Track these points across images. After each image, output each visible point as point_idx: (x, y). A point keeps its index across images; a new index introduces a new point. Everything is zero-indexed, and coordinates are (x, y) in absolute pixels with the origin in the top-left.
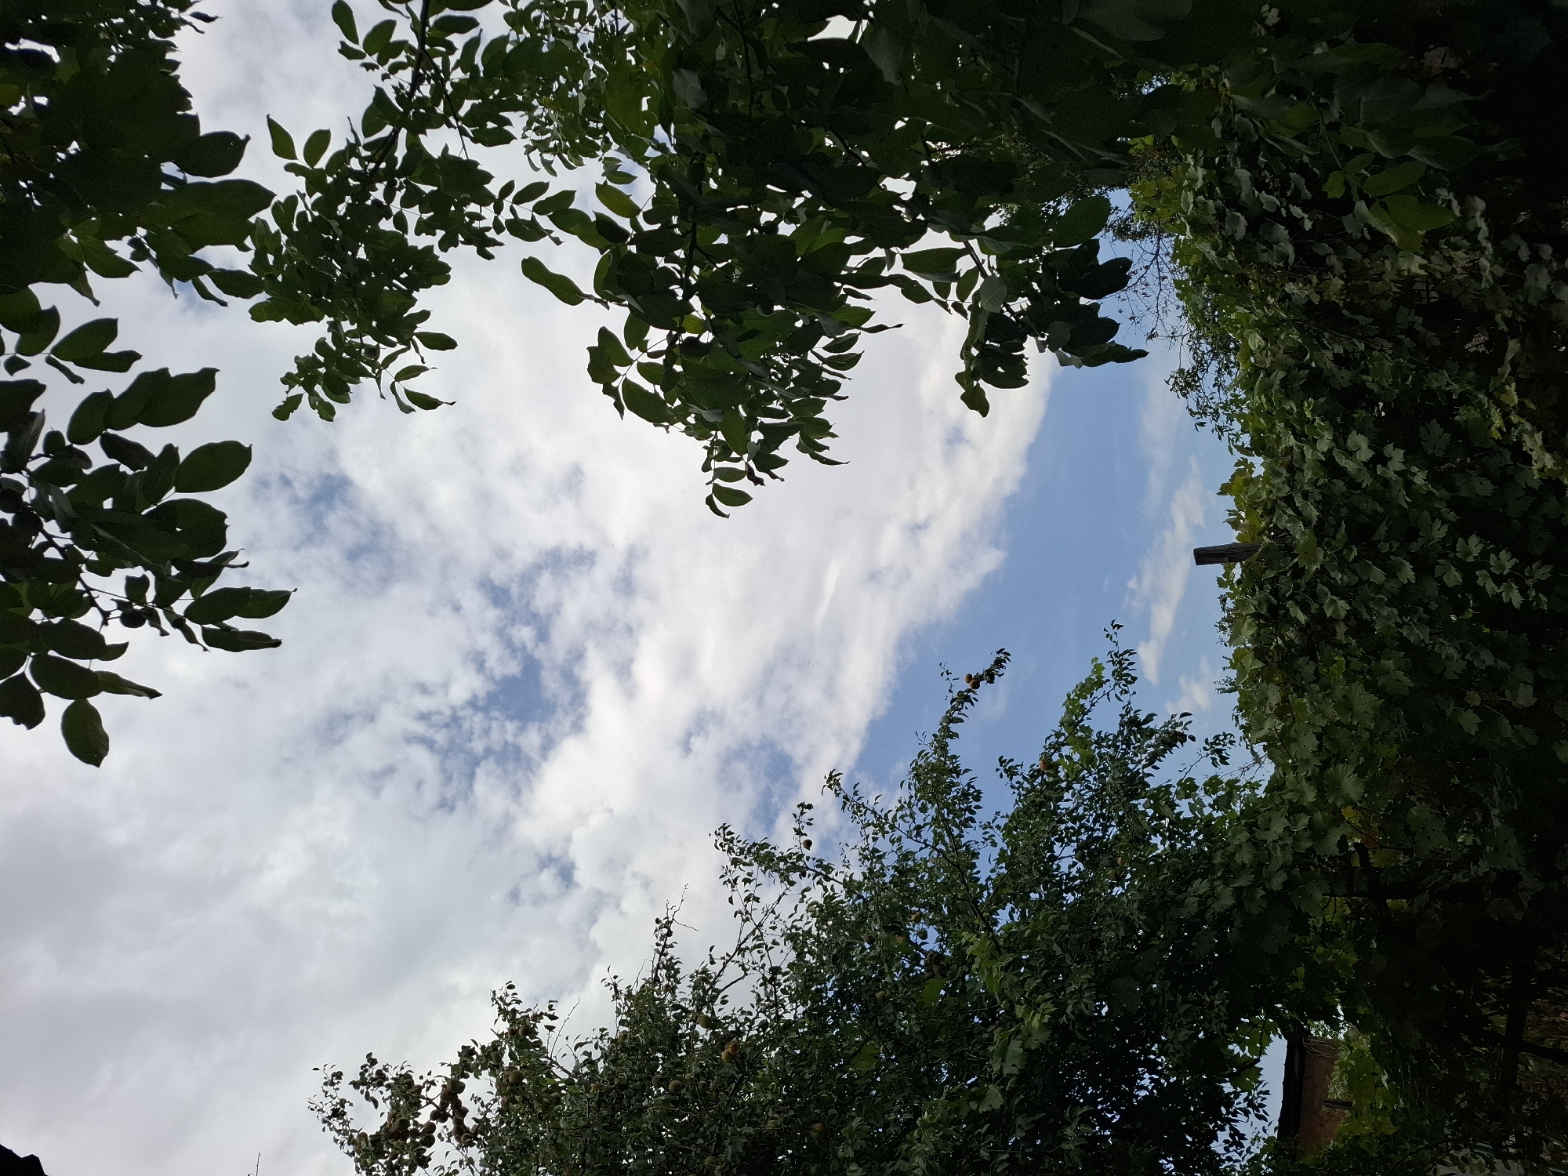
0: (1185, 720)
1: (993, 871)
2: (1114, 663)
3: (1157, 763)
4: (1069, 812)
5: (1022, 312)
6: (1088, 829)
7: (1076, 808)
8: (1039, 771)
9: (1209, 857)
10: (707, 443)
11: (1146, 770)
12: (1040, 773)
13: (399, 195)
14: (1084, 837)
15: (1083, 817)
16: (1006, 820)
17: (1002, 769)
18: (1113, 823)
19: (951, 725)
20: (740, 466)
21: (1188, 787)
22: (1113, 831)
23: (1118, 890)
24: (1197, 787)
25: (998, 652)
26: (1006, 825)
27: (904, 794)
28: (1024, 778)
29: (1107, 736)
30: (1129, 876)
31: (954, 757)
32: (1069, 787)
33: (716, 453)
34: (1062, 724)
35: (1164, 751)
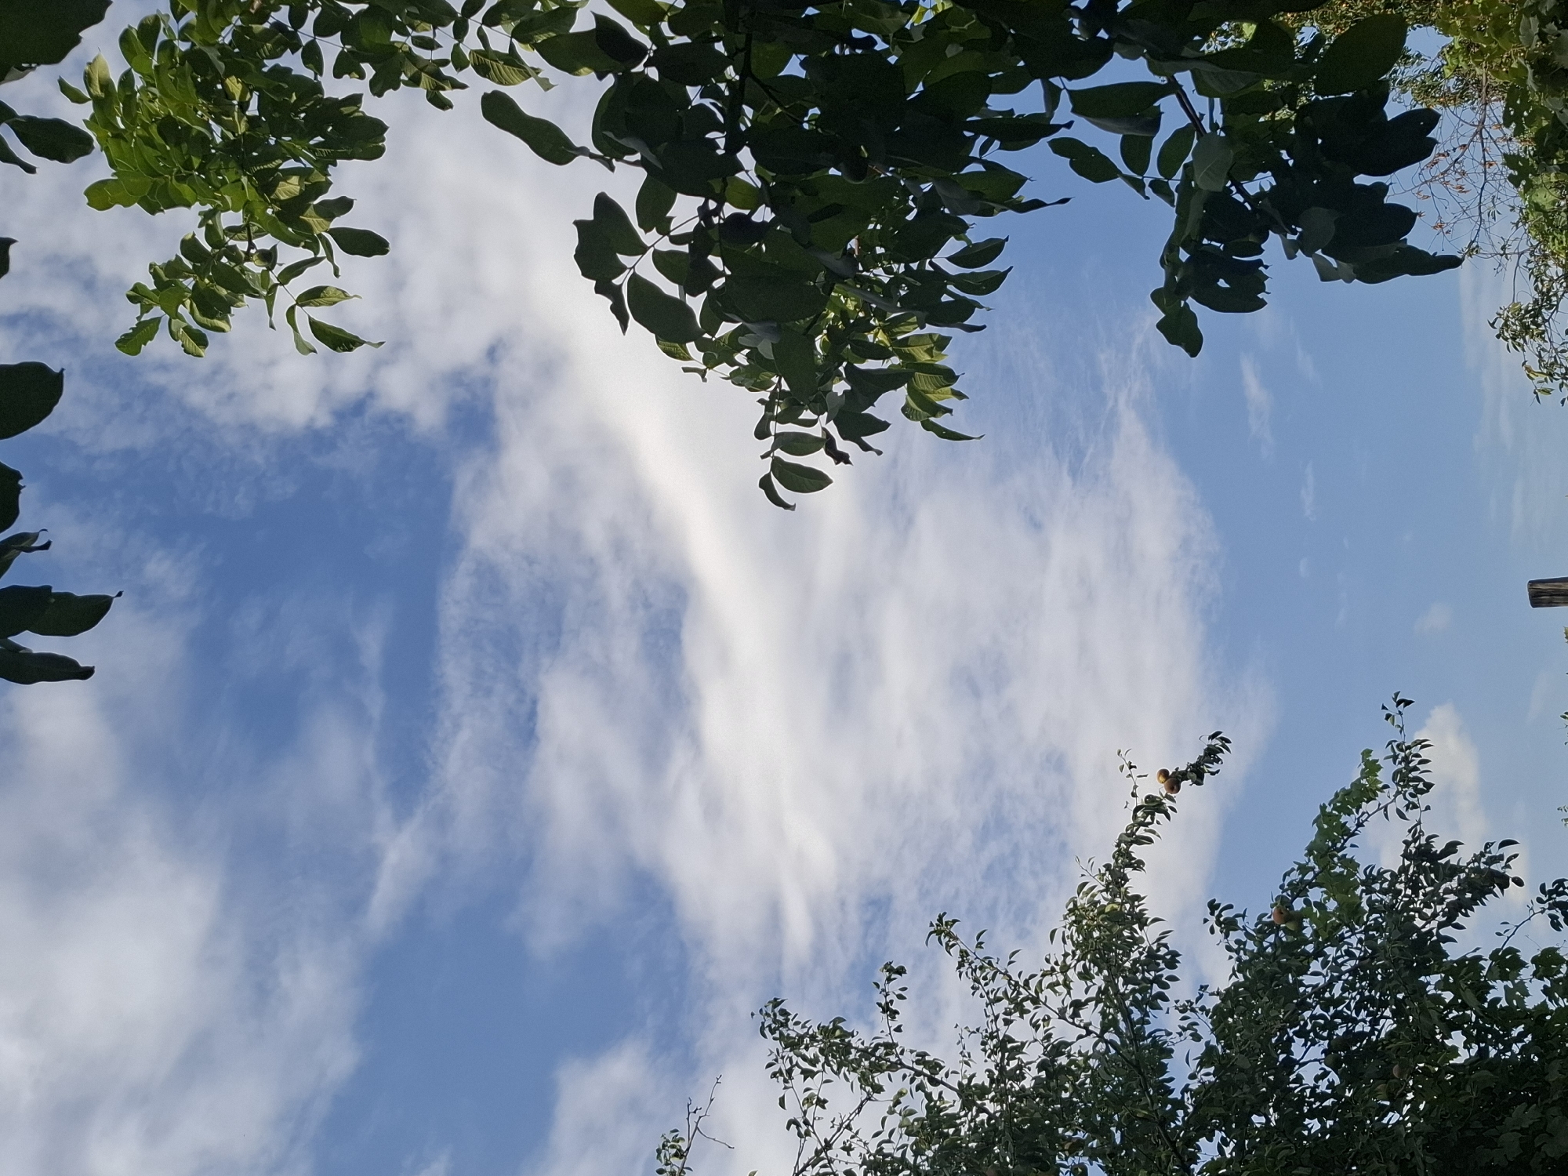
0: (1508, 851)
1: (1193, 1077)
2: (1395, 757)
3: (1460, 919)
4: (1318, 991)
5: (1262, 194)
6: (1347, 1019)
7: (1330, 985)
8: (1270, 924)
9: (1541, 1070)
10: (765, 395)
11: (1443, 932)
12: (1272, 928)
13: (312, 16)
14: (1340, 1032)
15: (1341, 1000)
16: (1217, 1000)
17: (1212, 920)
18: (1387, 1013)
19: (1134, 848)
20: (815, 432)
21: (1507, 962)
22: (1388, 1025)
23: (1393, 1118)
24: (1523, 965)
25: (1213, 737)
26: (1216, 1008)
27: (1057, 950)
28: (1247, 934)
29: (1380, 874)
30: (1410, 1096)
31: (1138, 898)
32: (1319, 953)
33: (778, 410)
34: (1310, 853)
35: (1473, 901)
